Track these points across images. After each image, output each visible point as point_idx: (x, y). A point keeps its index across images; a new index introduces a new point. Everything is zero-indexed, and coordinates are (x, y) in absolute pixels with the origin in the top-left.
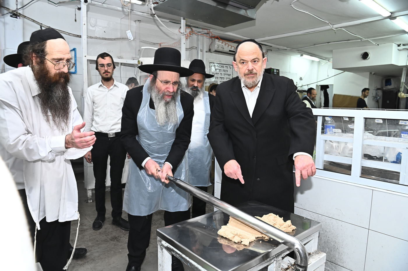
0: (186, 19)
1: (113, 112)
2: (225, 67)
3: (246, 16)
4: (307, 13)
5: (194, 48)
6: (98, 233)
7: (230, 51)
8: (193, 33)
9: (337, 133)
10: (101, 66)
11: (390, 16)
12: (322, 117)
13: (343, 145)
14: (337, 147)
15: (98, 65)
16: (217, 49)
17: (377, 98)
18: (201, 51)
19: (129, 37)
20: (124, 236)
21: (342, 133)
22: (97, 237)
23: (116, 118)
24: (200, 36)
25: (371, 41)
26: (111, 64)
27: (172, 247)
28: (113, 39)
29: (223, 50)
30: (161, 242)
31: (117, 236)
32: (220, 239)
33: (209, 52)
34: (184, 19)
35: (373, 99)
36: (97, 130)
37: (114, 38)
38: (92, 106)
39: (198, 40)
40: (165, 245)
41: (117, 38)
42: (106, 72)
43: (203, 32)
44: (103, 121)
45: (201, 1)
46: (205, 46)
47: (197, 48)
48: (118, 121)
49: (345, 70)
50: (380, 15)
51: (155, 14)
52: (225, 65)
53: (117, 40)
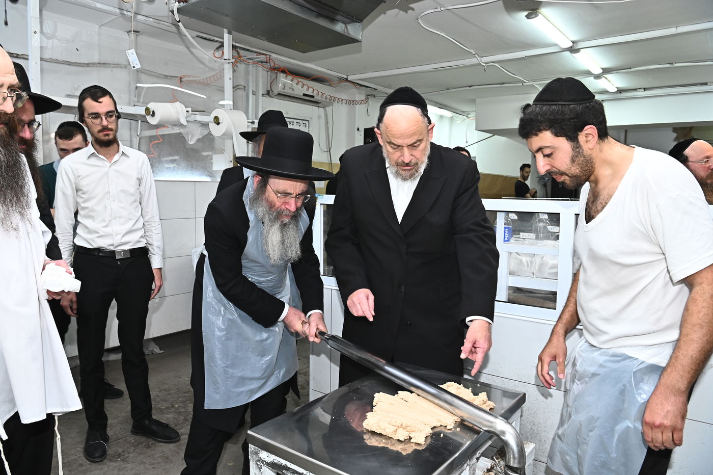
0: (233, 32)
1: (123, 208)
2: (295, 123)
3: (346, 34)
4: (442, 34)
5: (242, 87)
6: (79, 449)
7: (304, 95)
8: (240, 60)
9: (528, 240)
10: (93, 118)
11: (571, 47)
12: (504, 213)
13: (538, 260)
14: (529, 262)
15: (86, 115)
16: (283, 90)
17: (544, 179)
18: (253, 94)
19: (132, 62)
20: (135, 450)
21: (535, 241)
22: (80, 457)
23: (130, 219)
24: (251, 66)
25: (537, 86)
26: (114, 111)
27: (283, 462)
28: (84, 64)
29: (293, 92)
30: (257, 454)
31: (120, 450)
32: (369, 438)
33: (267, 96)
34: (229, 33)
35: (539, 181)
36: (92, 246)
37: (86, 62)
38: (74, 198)
39: (247, 73)
40: (266, 460)
41: (92, 63)
42: (105, 129)
43: (257, 58)
44: (106, 226)
45: (269, 3)
46: (261, 85)
47: (246, 88)
48: (133, 225)
49: (494, 132)
50: (557, 45)
51: (179, 21)
52: (295, 121)
53: (92, 67)
